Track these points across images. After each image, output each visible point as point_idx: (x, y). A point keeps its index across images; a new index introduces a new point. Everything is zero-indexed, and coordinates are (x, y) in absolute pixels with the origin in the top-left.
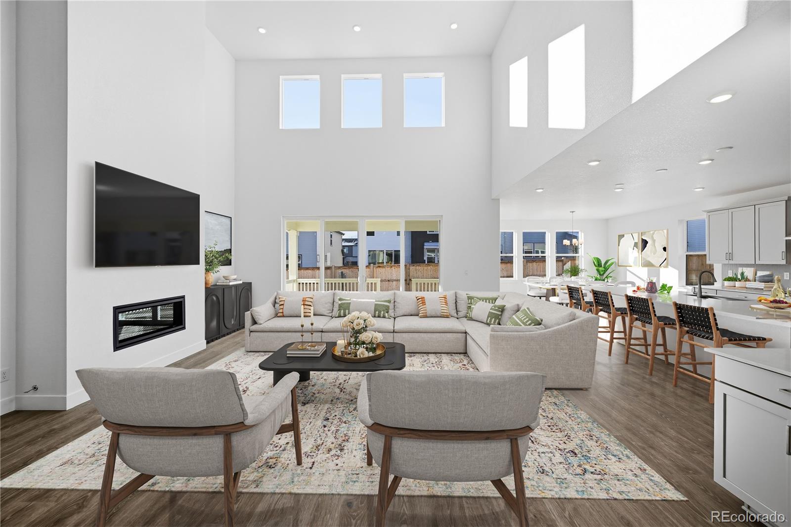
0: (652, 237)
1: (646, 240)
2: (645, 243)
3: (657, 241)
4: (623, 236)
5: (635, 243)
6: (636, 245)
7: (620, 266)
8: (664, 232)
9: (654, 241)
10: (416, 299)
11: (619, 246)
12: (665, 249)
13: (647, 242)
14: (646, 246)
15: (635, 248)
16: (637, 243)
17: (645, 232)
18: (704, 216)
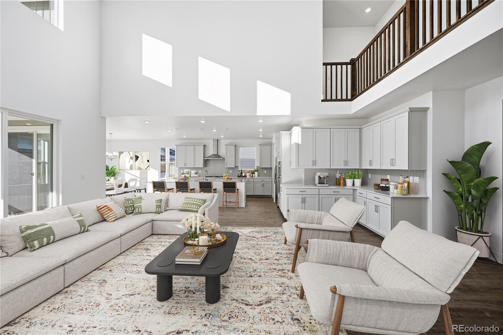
0: (141, 155)
1: (137, 156)
2: (137, 158)
3: (144, 157)
4: (123, 152)
5: (131, 157)
6: (131, 158)
7: (120, 170)
8: (148, 153)
9: (142, 157)
10: (96, 208)
11: (119, 158)
12: (148, 161)
13: (138, 157)
14: (138, 159)
15: (131, 160)
16: (132, 157)
17: (137, 152)
18: (175, 147)
